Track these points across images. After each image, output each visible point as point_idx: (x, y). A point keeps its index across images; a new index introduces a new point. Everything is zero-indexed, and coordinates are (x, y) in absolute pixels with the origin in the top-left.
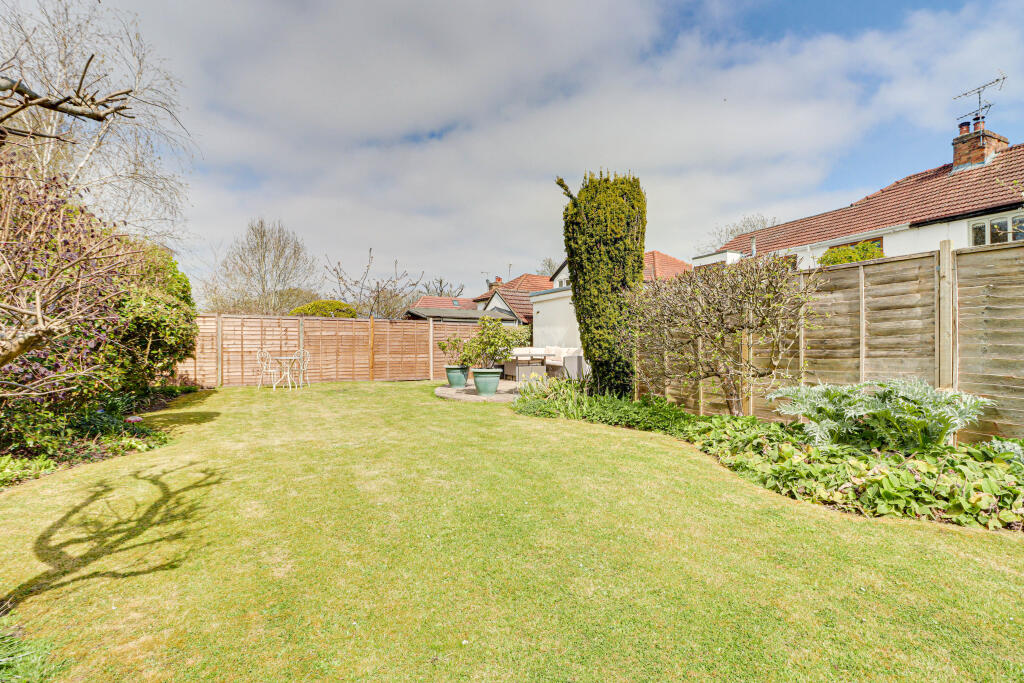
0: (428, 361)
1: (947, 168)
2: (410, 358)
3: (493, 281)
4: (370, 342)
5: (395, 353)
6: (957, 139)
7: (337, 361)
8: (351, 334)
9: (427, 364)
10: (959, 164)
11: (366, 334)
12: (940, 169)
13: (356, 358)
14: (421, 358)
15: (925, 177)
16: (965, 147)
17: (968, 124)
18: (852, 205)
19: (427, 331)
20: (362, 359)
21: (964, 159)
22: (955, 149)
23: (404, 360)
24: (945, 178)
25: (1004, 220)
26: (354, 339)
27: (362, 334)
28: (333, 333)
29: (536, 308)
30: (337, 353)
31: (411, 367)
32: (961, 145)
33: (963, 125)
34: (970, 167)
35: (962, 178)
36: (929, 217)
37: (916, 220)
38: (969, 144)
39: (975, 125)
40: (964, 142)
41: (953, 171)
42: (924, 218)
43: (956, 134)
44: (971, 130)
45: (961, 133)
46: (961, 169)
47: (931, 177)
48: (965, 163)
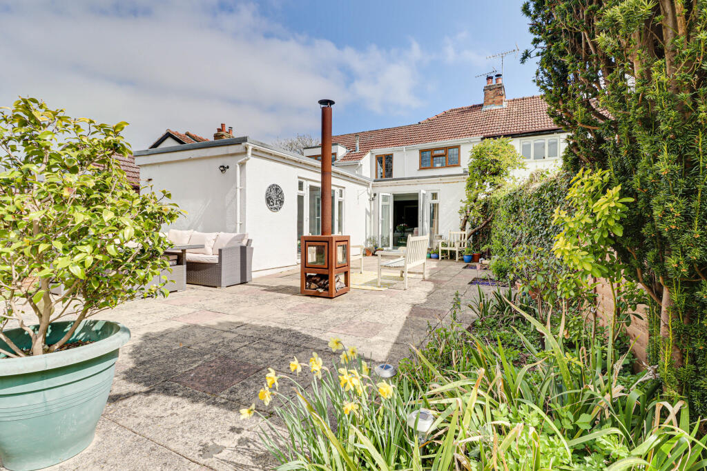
1: (481, 106)
6: (487, 87)
10: (488, 104)
12: (471, 107)
15: (463, 111)
16: (491, 93)
17: (491, 78)
18: (419, 123)
21: (491, 101)
22: (485, 94)
24: (477, 114)
25: (542, 141)
29: (143, 174)
32: (489, 91)
33: (489, 78)
34: (494, 107)
35: (494, 113)
36: (494, 133)
37: (486, 134)
38: (493, 91)
39: (496, 79)
40: (491, 90)
41: (484, 109)
42: (491, 133)
43: (485, 83)
44: (494, 83)
45: (488, 83)
46: (488, 108)
47: (468, 111)
48: (491, 104)
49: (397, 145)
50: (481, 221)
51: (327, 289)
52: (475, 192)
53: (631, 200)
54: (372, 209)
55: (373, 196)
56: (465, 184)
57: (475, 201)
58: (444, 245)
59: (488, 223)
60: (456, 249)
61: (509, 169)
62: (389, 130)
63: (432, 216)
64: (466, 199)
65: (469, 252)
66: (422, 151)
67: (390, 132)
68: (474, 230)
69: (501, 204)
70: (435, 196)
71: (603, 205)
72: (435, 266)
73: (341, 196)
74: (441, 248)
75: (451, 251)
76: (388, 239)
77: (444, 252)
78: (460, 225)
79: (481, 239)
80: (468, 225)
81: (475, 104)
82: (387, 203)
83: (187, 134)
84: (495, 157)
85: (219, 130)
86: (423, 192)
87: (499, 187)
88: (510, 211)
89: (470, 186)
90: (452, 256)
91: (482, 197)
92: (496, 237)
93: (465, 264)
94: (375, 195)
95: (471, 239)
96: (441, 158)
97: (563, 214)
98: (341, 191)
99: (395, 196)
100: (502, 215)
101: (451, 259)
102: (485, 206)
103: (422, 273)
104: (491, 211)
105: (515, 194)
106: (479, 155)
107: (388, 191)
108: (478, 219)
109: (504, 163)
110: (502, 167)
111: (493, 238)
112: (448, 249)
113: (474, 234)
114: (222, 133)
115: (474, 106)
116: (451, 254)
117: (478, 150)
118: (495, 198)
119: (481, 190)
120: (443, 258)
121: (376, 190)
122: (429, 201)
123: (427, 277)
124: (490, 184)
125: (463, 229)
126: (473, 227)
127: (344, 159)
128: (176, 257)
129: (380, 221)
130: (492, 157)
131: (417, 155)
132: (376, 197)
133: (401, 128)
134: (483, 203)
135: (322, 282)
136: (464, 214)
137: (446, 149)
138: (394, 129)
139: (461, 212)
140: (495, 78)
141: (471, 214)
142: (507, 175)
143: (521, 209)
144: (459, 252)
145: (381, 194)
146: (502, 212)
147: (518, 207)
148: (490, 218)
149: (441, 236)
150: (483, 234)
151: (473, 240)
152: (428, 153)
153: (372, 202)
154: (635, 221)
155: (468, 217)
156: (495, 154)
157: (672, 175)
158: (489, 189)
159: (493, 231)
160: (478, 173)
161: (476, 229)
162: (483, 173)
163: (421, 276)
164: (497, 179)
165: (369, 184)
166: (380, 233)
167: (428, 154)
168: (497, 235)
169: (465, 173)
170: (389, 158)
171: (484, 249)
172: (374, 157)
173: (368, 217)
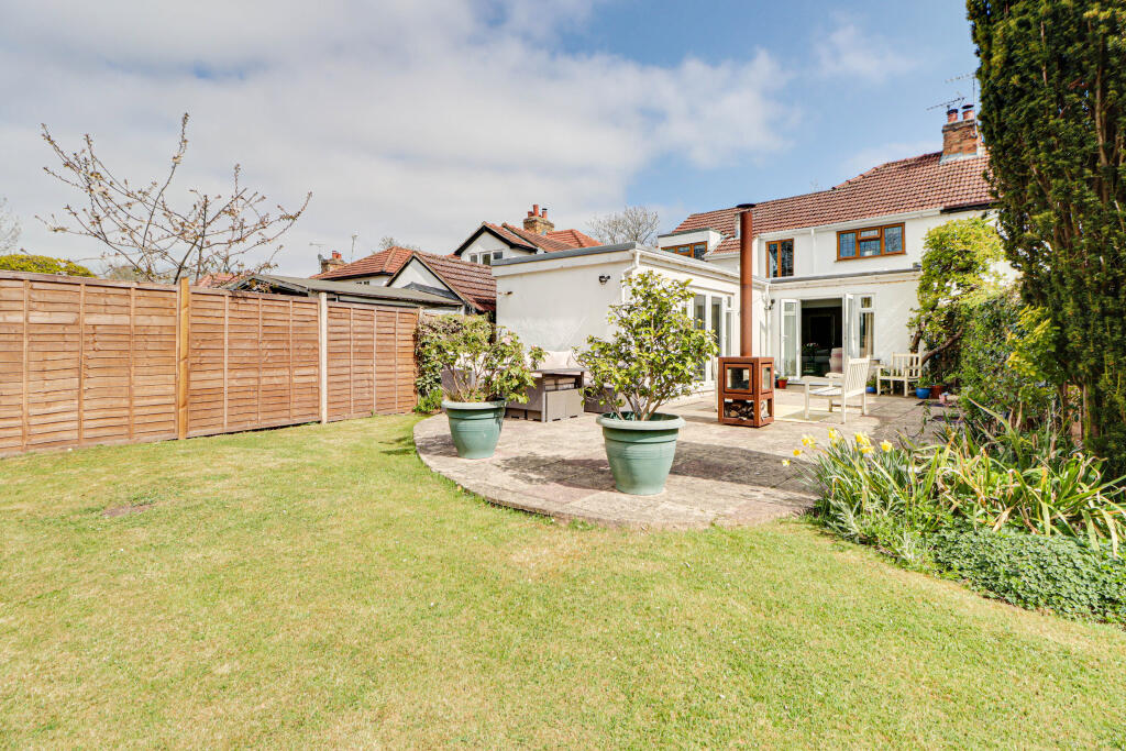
0: (319, 382)
1: (938, 155)
2: (277, 377)
3: (328, 256)
4: (181, 343)
5: (245, 366)
6: (947, 126)
7: (80, 391)
8: (125, 320)
9: (315, 389)
10: (950, 153)
11: (170, 321)
12: (921, 158)
13: (139, 381)
14: (300, 376)
15: (907, 166)
16: (956, 136)
17: (956, 111)
19: (316, 319)
20: (156, 386)
21: (955, 148)
22: (946, 138)
23: (264, 381)
24: (931, 169)
26: (130, 335)
27: (156, 321)
28: (69, 318)
29: (501, 287)
30: (80, 371)
31: (280, 396)
32: (951, 133)
33: (951, 112)
34: (961, 158)
35: (961, 167)
36: (963, 202)
37: (948, 204)
38: (960, 132)
39: (964, 113)
40: (955, 130)
41: (944, 160)
42: (958, 203)
43: (945, 121)
44: (960, 118)
45: (949, 120)
46: (952, 159)
47: (916, 165)
48: (956, 152)
49: (801, 225)
50: (944, 338)
51: (752, 417)
52: (933, 296)
53: (1058, 328)
54: (769, 321)
55: (769, 304)
56: (917, 284)
57: (933, 309)
58: (884, 372)
59: (955, 341)
60: (905, 379)
61: (989, 261)
62: (783, 201)
63: (863, 331)
64: (918, 306)
65: (926, 383)
66: (840, 234)
67: (789, 205)
68: (931, 352)
69: (976, 313)
70: (867, 301)
71: (1039, 331)
72: (873, 402)
73: (729, 306)
74: (880, 377)
75: (895, 382)
76: (794, 364)
77: (885, 383)
78: (909, 343)
79: (943, 365)
80: (922, 344)
81: (928, 153)
82: (791, 313)
83: (505, 226)
84: (964, 248)
85: (531, 214)
86: (849, 296)
87: (972, 289)
88: (988, 326)
89: (925, 288)
90: (898, 389)
91: (943, 303)
92: (968, 362)
93: (921, 401)
94: (773, 302)
95: (927, 364)
96: (873, 242)
97: (1014, 337)
98: (729, 298)
99: (803, 302)
100: (977, 329)
101: (894, 393)
102: (951, 316)
103: (860, 407)
104: (959, 323)
105: (995, 302)
106: (938, 243)
107: (792, 296)
108: (939, 335)
109: (979, 254)
110: (976, 259)
111: (963, 363)
112: (892, 378)
113: (932, 357)
114: (534, 218)
115: (926, 157)
116: (895, 387)
117: (937, 238)
118: (966, 305)
119: (943, 294)
120: (882, 393)
121: (776, 296)
122: (859, 309)
123: (866, 412)
124: (958, 285)
125: (914, 349)
126: (931, 346)
127: (719, 249)
128: (573, 380)
129: (782, 339)
130: (960, 246)
131: (833, 239)
132: (776, 305)
133: (804, 197)
134: (946, 312)
135: (745, 410)
136: (916, 329)
137: (882, 228)
138: (793, 199)
139: (911, 326)
140: (961, 111)
141: (928, 328)
142: (984, 270)
143: (1003, 324)
144: (910, 384)
145: (783, 301)
146: (977, 326)
147: (999, 321)
148: (957, 334)
149: (878, 361)
150: (947, 358)
151: (930, 367)
152: (850, 235)
153: (769, 312)
154: (1061, 342)
155: (922, 332)
156: (965, 243)
157: (1075, 315)
158: (955, 292)
159: (963, 354)
160: (936, 269)
161: (936, 350)
162: (946, 268)
163: (859, 411)
164: (969, 278)
165: (764, 286)
166: (783, 356)
167: (851, 237)
168: (969, 358)
169: (917, 267)
170: (788, 246)
171: (949, 379)
172: (764, 247)
173: (763, 334)
